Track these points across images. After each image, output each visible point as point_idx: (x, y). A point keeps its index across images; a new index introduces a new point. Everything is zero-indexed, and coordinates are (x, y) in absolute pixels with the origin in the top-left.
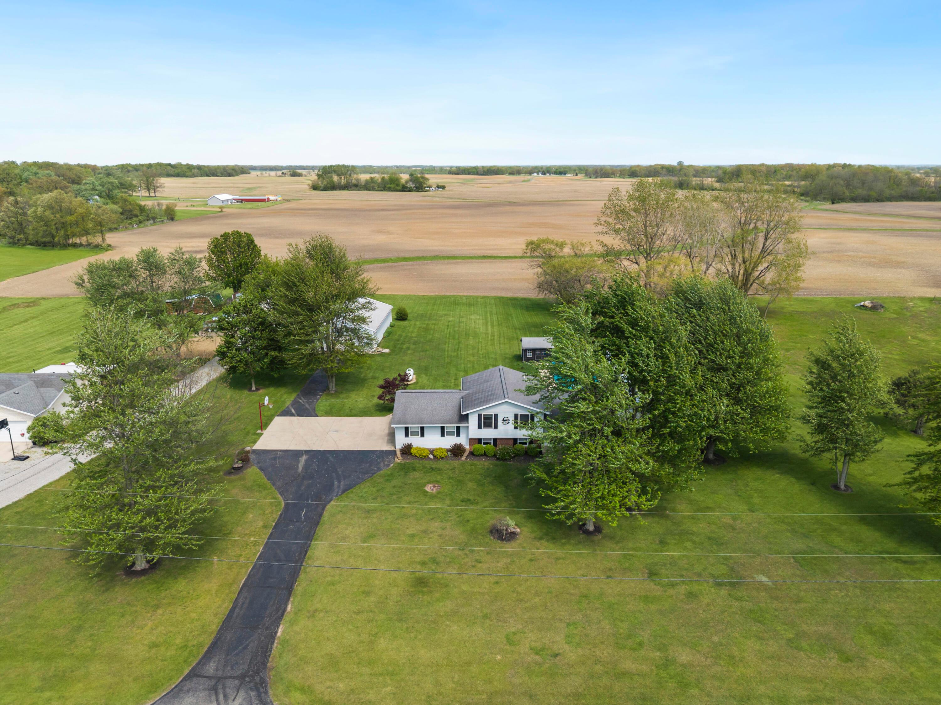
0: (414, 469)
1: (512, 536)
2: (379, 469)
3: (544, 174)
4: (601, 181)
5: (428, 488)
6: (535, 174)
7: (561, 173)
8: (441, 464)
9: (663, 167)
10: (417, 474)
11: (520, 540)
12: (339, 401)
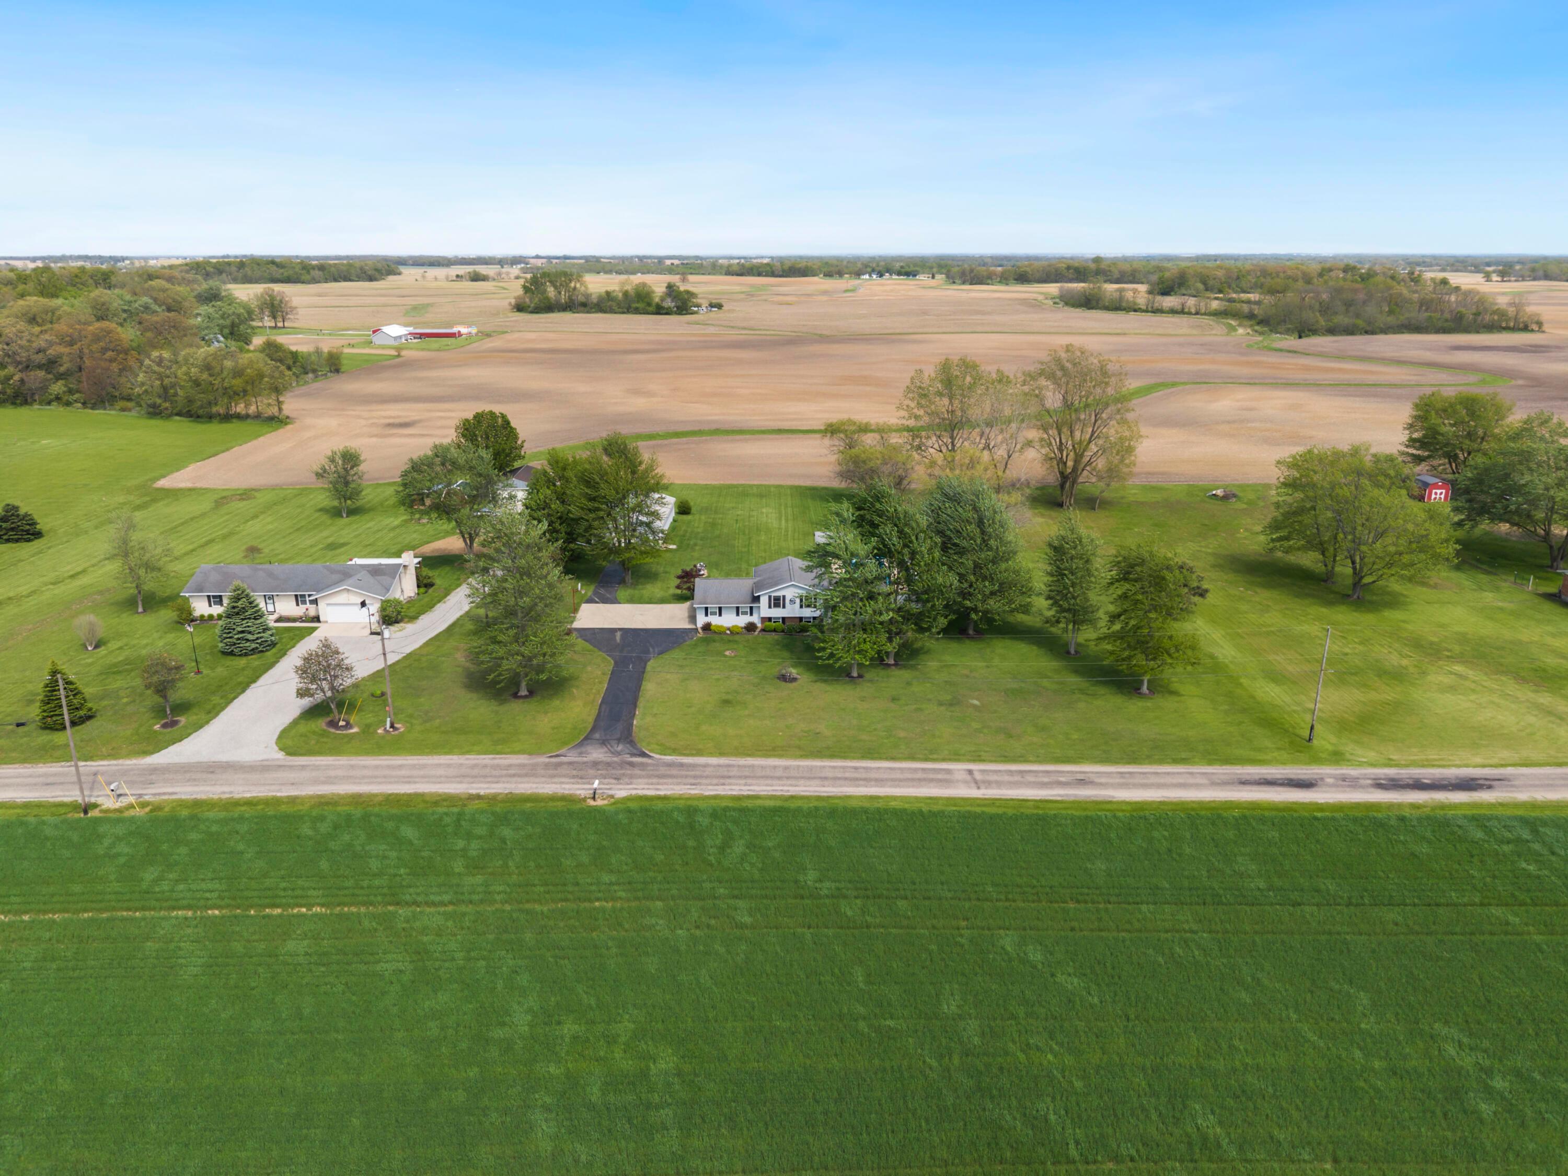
0: (714, 641)
1: (794, 680)
2: (685, 641)
3: (882, 275)
5: (727, 653)
6: (867, 277)
8: (737, 637)
10: (717, 644)
11: (799, 682)
12: (637, 592)
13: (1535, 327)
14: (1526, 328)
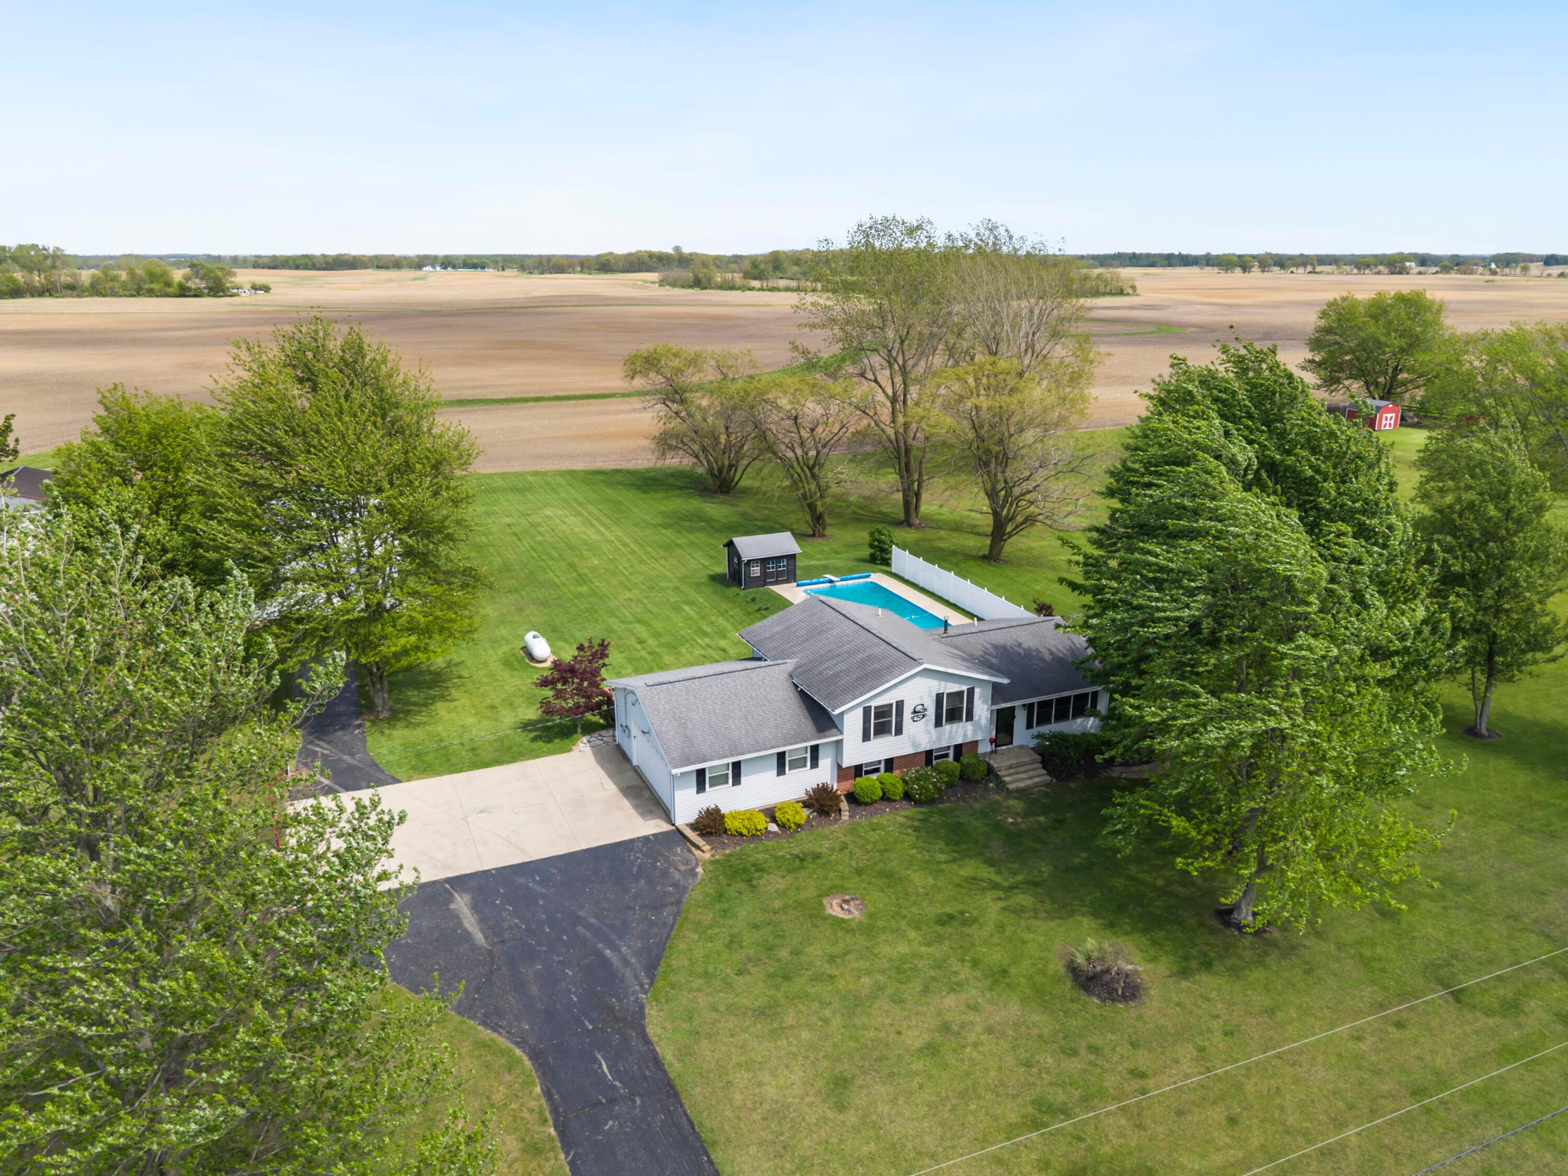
3: (445, 268)
4: (556, 279)
5: (834, 908)
6: (428, 268)
7: (474, 266)
9: (651, 255)
10: (777, 880)
12: (419, 732)
13: (1130, 291)
14: (1121, 293)
